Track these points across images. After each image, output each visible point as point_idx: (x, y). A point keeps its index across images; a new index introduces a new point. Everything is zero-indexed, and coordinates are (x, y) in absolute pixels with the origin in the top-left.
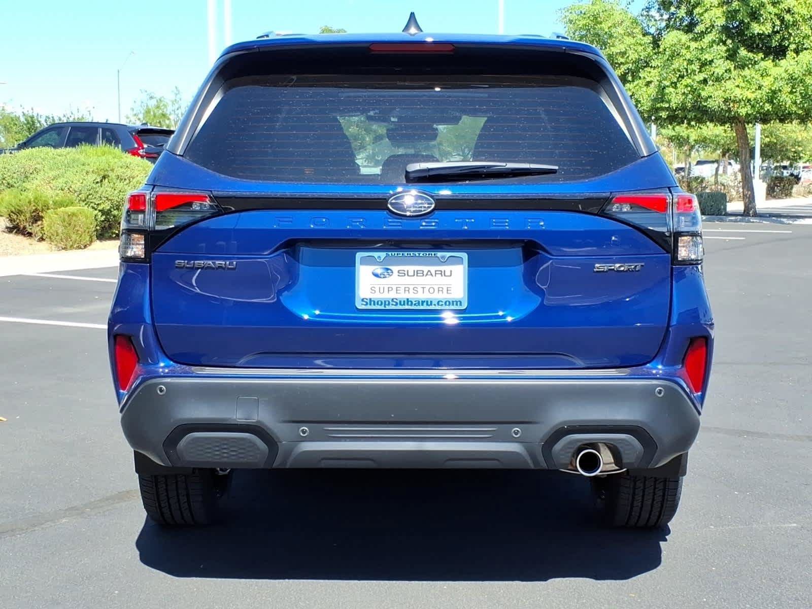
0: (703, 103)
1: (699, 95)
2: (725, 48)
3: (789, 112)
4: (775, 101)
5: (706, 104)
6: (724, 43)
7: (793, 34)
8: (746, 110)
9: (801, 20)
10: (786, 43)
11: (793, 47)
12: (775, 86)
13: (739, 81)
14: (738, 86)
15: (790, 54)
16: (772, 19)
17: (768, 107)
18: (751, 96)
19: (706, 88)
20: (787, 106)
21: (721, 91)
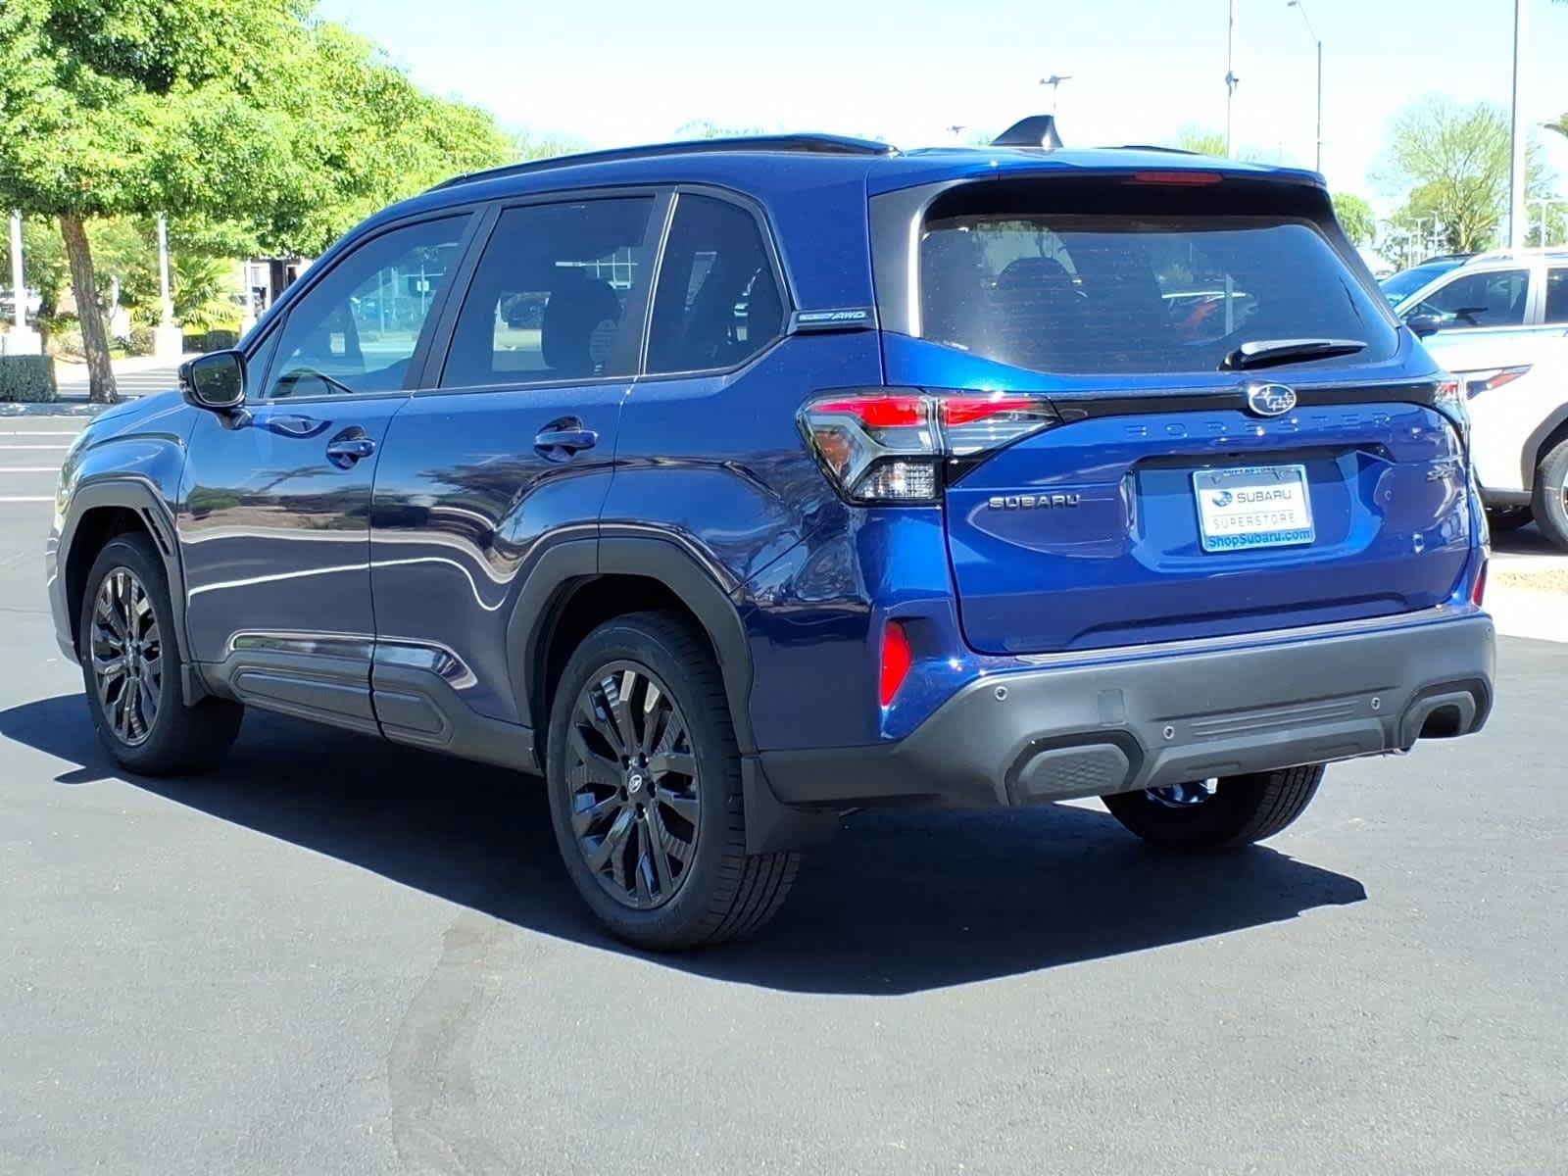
0: (25, 174)
1: (16, 157)
2: (54, 64)
3: (198, 197)
4: (170, 177)
5: (30, 176)
6: (51, 53)
7: (182, 45)
8: (113, 192)
9: (196, 19)
10: (169, 60)
11: (184, 69)
12: (171, 147)
13: (89, 133)
14: (91, 143)
15: (182, 84)
16: (141, 13)
17: (156, 187)
18: (123, 164)
19: (26, 143)
20: (195, 186)
21: (59, 152)
